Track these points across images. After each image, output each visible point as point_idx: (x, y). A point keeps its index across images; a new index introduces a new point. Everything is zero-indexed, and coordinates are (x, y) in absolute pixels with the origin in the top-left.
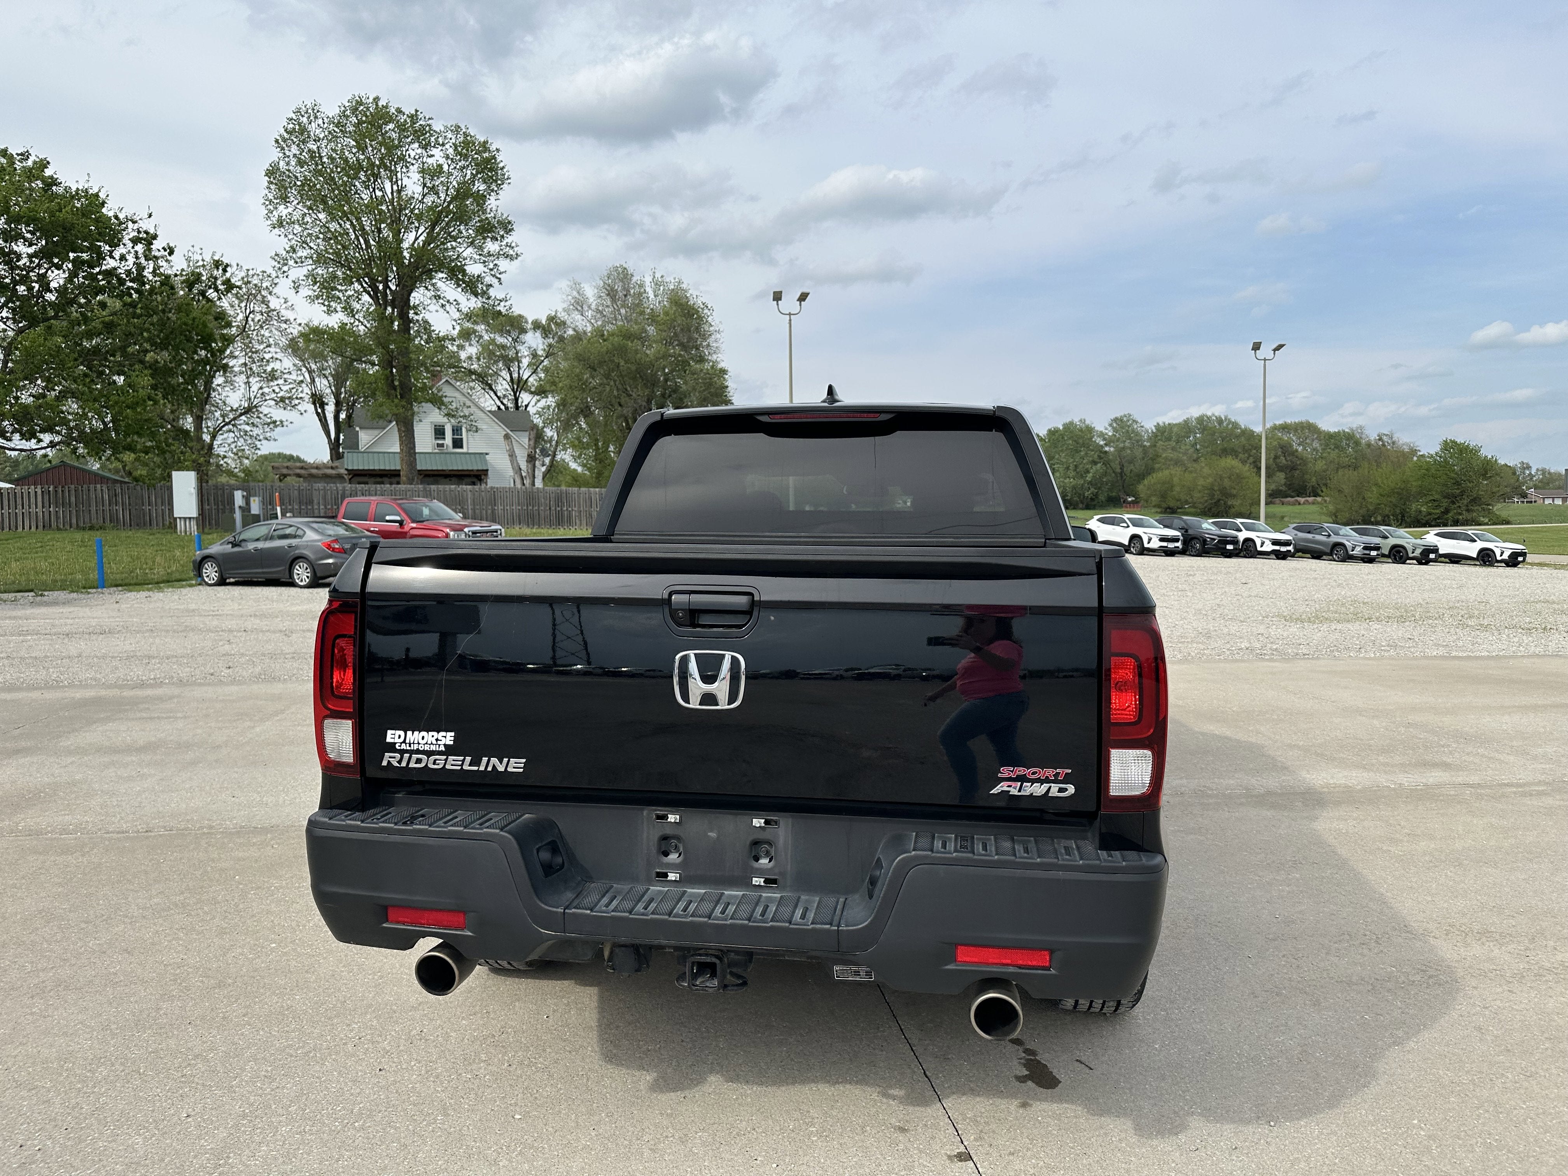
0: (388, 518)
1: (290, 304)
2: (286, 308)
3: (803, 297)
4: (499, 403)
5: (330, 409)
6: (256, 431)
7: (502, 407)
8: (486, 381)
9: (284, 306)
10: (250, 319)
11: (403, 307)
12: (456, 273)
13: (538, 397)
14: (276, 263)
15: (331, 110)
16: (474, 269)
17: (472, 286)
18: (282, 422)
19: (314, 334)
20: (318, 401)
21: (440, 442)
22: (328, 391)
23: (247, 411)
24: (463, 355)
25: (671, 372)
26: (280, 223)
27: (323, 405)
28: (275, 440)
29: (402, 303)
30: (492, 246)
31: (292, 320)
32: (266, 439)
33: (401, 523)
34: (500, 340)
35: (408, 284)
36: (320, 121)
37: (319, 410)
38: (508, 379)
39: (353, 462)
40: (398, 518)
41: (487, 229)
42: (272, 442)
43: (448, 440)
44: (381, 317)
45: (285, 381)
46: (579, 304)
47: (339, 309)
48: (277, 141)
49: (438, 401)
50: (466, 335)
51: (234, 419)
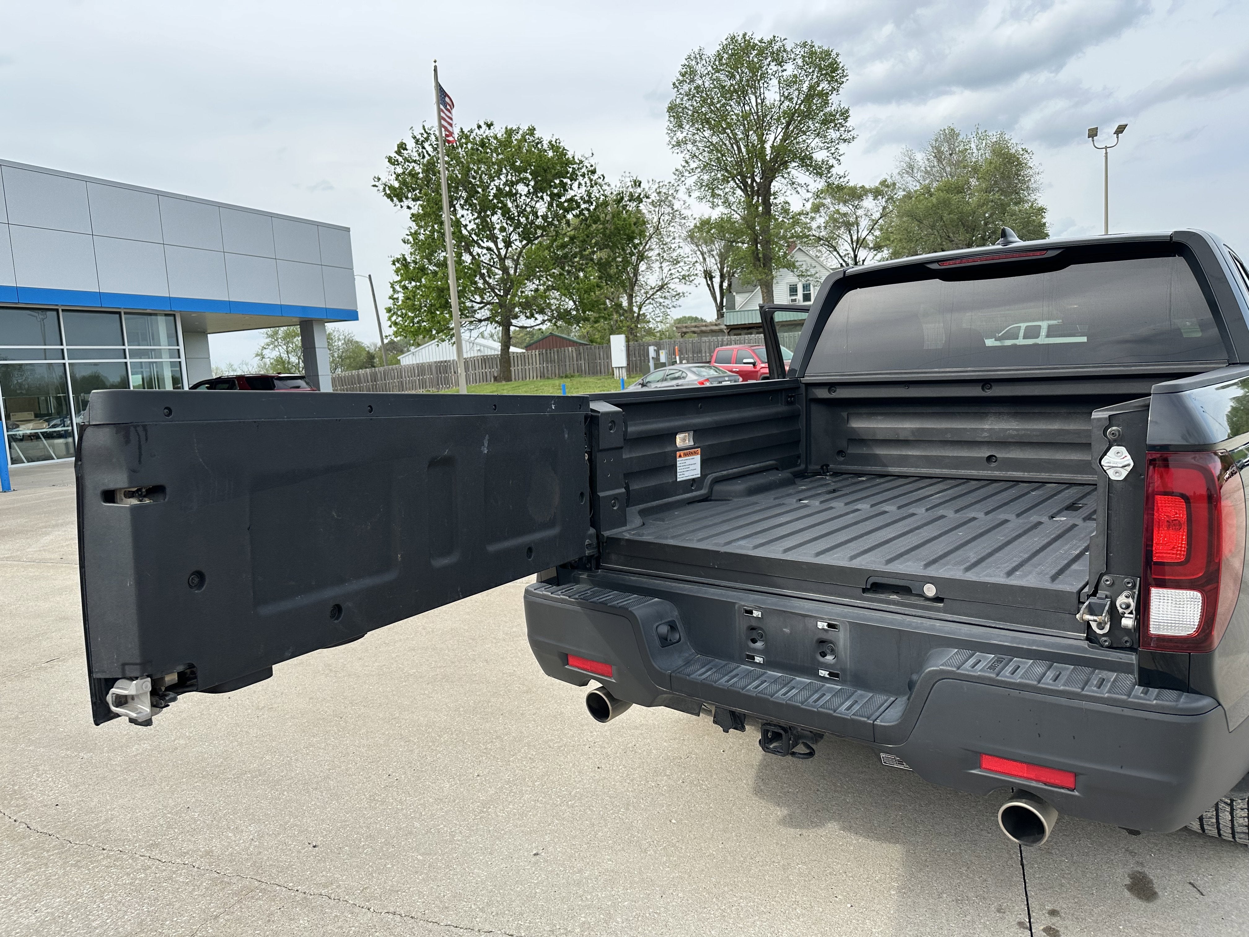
0: (745, 361)
1: (687, 205)
2: (685, 208)
3: (1120, 130)
4: (841, 262)
5: (717, 280)
6: (667, 302)
7: (844, 264)
8: (831, 245)
9: (684, 206)
10: (661, 220)
11: (766, 195)
12: (806, 161)
13: (875, 252)
14: (676, 177)
15: (711, 51)
16: (819, 156)
17: (819, 170)
18: (683, 293)
19: (705, 224)
20: (708, 275)
21: (794, 298)
22: (715, 267)
23: (661, 288)
24: (814, 225)
25: (991, 216)
26: (678, 144)
27: (711, 278)
28: (680, 306)
29: (765, 191)
30: (833, 134)
31: (690, 216)
32: (674, 307)
33: (754, 364)
34: (843, 209)
35: (769, 174)
36: (704, 62)
37: (709, 282)
38: (849, 241)
39: (731, 319)
40: (752, 361)
41: (828, 121)
42: (678, 308)
43: (800, 296)
44: (749, 206)
45: (685, 263)
46: (910, 169)
47: (720, 203)
48: (674, 84)
49: (791, 266)
50: (816, 209)
51: (653, 295)
